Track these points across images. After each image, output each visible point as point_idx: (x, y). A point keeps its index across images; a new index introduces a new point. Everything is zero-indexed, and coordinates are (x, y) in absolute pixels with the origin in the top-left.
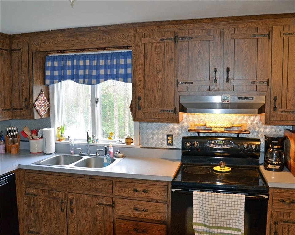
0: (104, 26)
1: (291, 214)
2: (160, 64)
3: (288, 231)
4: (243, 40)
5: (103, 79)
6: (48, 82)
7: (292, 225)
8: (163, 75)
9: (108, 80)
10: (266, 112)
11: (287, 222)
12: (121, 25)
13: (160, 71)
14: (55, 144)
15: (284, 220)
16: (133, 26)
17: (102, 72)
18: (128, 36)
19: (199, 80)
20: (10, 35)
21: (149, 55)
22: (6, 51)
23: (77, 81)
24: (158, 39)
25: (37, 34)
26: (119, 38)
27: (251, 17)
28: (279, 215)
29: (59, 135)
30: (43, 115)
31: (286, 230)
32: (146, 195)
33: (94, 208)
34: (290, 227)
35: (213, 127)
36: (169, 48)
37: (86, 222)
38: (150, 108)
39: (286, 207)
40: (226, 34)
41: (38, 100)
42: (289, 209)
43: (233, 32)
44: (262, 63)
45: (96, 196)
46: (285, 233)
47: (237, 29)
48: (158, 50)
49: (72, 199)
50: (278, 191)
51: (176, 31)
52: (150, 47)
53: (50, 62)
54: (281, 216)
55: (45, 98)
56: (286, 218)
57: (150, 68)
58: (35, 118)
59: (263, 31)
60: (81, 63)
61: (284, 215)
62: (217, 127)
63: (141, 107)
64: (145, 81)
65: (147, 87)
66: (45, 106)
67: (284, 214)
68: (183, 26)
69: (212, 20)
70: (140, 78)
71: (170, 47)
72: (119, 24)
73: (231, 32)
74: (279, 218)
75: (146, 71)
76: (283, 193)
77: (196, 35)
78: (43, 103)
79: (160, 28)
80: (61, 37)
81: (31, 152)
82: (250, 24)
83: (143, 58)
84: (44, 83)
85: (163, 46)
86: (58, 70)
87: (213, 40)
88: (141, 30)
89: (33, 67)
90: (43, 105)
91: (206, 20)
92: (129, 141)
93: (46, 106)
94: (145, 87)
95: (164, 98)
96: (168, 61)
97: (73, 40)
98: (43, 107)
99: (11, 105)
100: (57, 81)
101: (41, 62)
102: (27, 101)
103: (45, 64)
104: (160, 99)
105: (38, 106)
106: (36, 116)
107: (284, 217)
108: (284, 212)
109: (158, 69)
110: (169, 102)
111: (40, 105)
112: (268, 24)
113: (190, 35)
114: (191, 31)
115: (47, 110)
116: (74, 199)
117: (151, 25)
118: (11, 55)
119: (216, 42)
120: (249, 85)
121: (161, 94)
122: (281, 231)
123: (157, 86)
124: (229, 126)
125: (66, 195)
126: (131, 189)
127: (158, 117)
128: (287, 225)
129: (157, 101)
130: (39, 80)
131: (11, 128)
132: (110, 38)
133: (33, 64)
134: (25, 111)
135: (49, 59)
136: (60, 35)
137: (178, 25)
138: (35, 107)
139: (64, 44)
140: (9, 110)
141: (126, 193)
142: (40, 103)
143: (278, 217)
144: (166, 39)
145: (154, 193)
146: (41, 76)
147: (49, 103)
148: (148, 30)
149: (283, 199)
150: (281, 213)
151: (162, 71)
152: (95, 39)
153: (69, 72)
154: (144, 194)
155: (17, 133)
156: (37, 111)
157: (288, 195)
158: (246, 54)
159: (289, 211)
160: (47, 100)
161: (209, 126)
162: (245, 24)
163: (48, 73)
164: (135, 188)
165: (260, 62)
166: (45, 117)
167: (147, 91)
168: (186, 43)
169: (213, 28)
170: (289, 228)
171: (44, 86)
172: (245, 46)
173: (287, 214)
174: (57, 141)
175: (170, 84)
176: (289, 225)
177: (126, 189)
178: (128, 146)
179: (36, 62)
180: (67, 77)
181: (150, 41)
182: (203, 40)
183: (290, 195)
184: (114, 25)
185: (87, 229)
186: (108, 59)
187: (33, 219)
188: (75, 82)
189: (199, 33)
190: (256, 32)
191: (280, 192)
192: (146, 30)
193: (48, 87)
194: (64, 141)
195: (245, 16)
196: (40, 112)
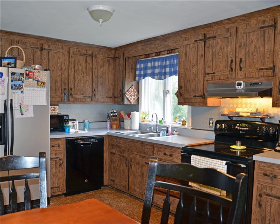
0: (162, 36)
1: (273, 188)
2: (194, 60)
3: (271, 204)
4: (253, 33)
5: (169, 75)
6: (137, 78)
7: (274, 200)
8: (196, 68)
9: (172, 76)
10: (273, 96)
11: (269, 196)
12: (171, 33)
13: (194, 66)
14: (139, 124)
15: (267, 193)
16: (179, 33)
17: (168, 70)
18: (176, 41)
19: (220, 70)
20: (115, 48)
21: (188, 53)
22: (111, 59)
23: (153, 78)
24: (194, 40)
25: (128, 46)
26: (171, 43)
27: (259, 12)
28: (263, 188)
29: (142, 118)
30: (132, 102)
31: (269, 204)
32: (171, 158)
33: (143, 166)
34: (273, 201)
35: (241, 112)
36: (201, 47)
37: (138, 175)
38: (188, 95)
39: (269, 181)
40: (240, 30)
41: (129, 91)
42: (272, 183)
43: (245, 27)
44: (268, 51)
45: (144, 157)
46: (268, 206)
47: (249, 24)
48: (193, 49)
49: (132, 158)
50: (264, 165)
51: (205, 32)
52: (189, 47)
53: (139, 65)
54: (264, 189)
55: (135, 90)
56: (269, 192)
57: (188, 64)
58: (126, 103)
59: (270, 22)
60: (156, 64)
61: (267, 189)
62: (244, 112)
63: (182, 94)
64: (185, 73)
65: (186, 78)
66: (134, 96)
67: (267, 187)
68: (211, 28)
69: (230, 20)
70: (182, 71)
71: (201, 45)
72: (170, 33)
73: (244, 28)
74: (263, 191)
75: (186, 66)
76: (267, 167)
77: (218, 34)
78: (133, 94)
79: (195, 32)
80: (140, 46)
81: (125, 128)
82: (260, 18)
83: (184, 56)
84: (135, 80)
85: (197, 46)
86: (143, 70)
87: (230, 36)
88: (184, 35)
89: (126, 69)
90: (133, 95)
91: (225, 21)
92: (184, 123)
93: (136, 96)
94: (185, 78)
95: (196, 87)
96: (199, 57)
97: (146, 48)
98: (133, 96)
99: (113, 94)
100: (142, 78)
101: (133, 65)
102: (121, 92)
103: (136, 66)
104: (194, 88)
105: (128, 95)
106: (126, 102)
107: (267, 190)
108: (267, 186)
109: (193, 64)
110: (200, 90)
111: (130, 95)
112: (275, 15)
113: (214, 35)
114: (215, 31)
115: (136, 99)
116: (133, 158)
117: (190, 31)
118: (115, 61)
119: (232, 38)
120: (257, 72)
121: (194, 83)
122: (265, 204)
123: (193, 77)
124: (254, 111)
125: (129, 155)
126: (163, 153)
127: (192, 102)
128: (270, 198)
129: (192, 89)
130: (131, 78)
131: (114, 110)
132: (166, 43)
133: (126, 66)
134: (120, 98)
135: (138, 63)
136: (139, 45)
137: (207, 28)
138: (125, 96)
139: (141, 51)
140: (111, 97)
141: (160, 156)
142: (130, 94)
143: (261, 190)
144: (198, 40)
145: (176, 157)
146: (132, 75)
147: (139, 94)
148: (188, 35)
149: (266, 173)
150: (265, 186)
151: (196, 65)
152: (158, 46)
153: (149, 71)
154: (170, 158)
155: (116, 114)
156: (128, 99)
157: (271, 169)
158: (256, 44)
159: (272, 186)
160: (136, 92)
161: (238, 111)
162: (256, 19)
163: (137, 72)
164: (165, 152)
165: (267, 50)
166: (135, 104)
167: (186, 82)
168: (212, 42)
169: (231, 26)
170: (271, 202)
171: (135, 82)
172: (254, 38)
173: (269, 188)
174: (142, 122)
175: (201, 75)
176: (271, 199)
177: (160, 153)
178: (183, 127)
179: (129, 65)
180: (148, 75)
181: (188, 43)
182: (223, 38)
183: (272, 170)
184: (167, 34)
185: (138, 181)
186: (171, 60)
187: (112, 170)
188: (152, 78)
189: (221, 32)
190: (263, 24)
191: (265, 167)
192: (187, 35)
193: (138, 83)
194: (145, 122)
195: (254, 12)
196: (130, 100)
